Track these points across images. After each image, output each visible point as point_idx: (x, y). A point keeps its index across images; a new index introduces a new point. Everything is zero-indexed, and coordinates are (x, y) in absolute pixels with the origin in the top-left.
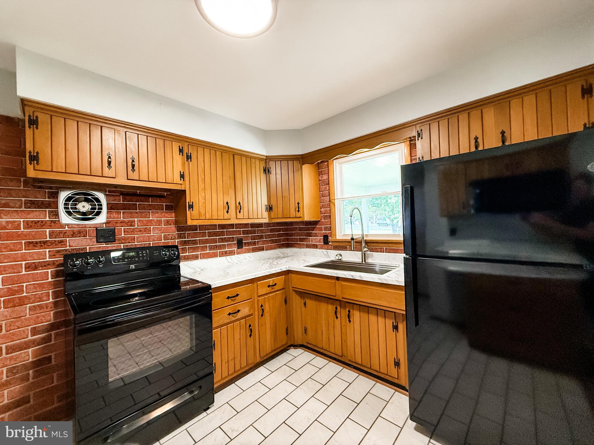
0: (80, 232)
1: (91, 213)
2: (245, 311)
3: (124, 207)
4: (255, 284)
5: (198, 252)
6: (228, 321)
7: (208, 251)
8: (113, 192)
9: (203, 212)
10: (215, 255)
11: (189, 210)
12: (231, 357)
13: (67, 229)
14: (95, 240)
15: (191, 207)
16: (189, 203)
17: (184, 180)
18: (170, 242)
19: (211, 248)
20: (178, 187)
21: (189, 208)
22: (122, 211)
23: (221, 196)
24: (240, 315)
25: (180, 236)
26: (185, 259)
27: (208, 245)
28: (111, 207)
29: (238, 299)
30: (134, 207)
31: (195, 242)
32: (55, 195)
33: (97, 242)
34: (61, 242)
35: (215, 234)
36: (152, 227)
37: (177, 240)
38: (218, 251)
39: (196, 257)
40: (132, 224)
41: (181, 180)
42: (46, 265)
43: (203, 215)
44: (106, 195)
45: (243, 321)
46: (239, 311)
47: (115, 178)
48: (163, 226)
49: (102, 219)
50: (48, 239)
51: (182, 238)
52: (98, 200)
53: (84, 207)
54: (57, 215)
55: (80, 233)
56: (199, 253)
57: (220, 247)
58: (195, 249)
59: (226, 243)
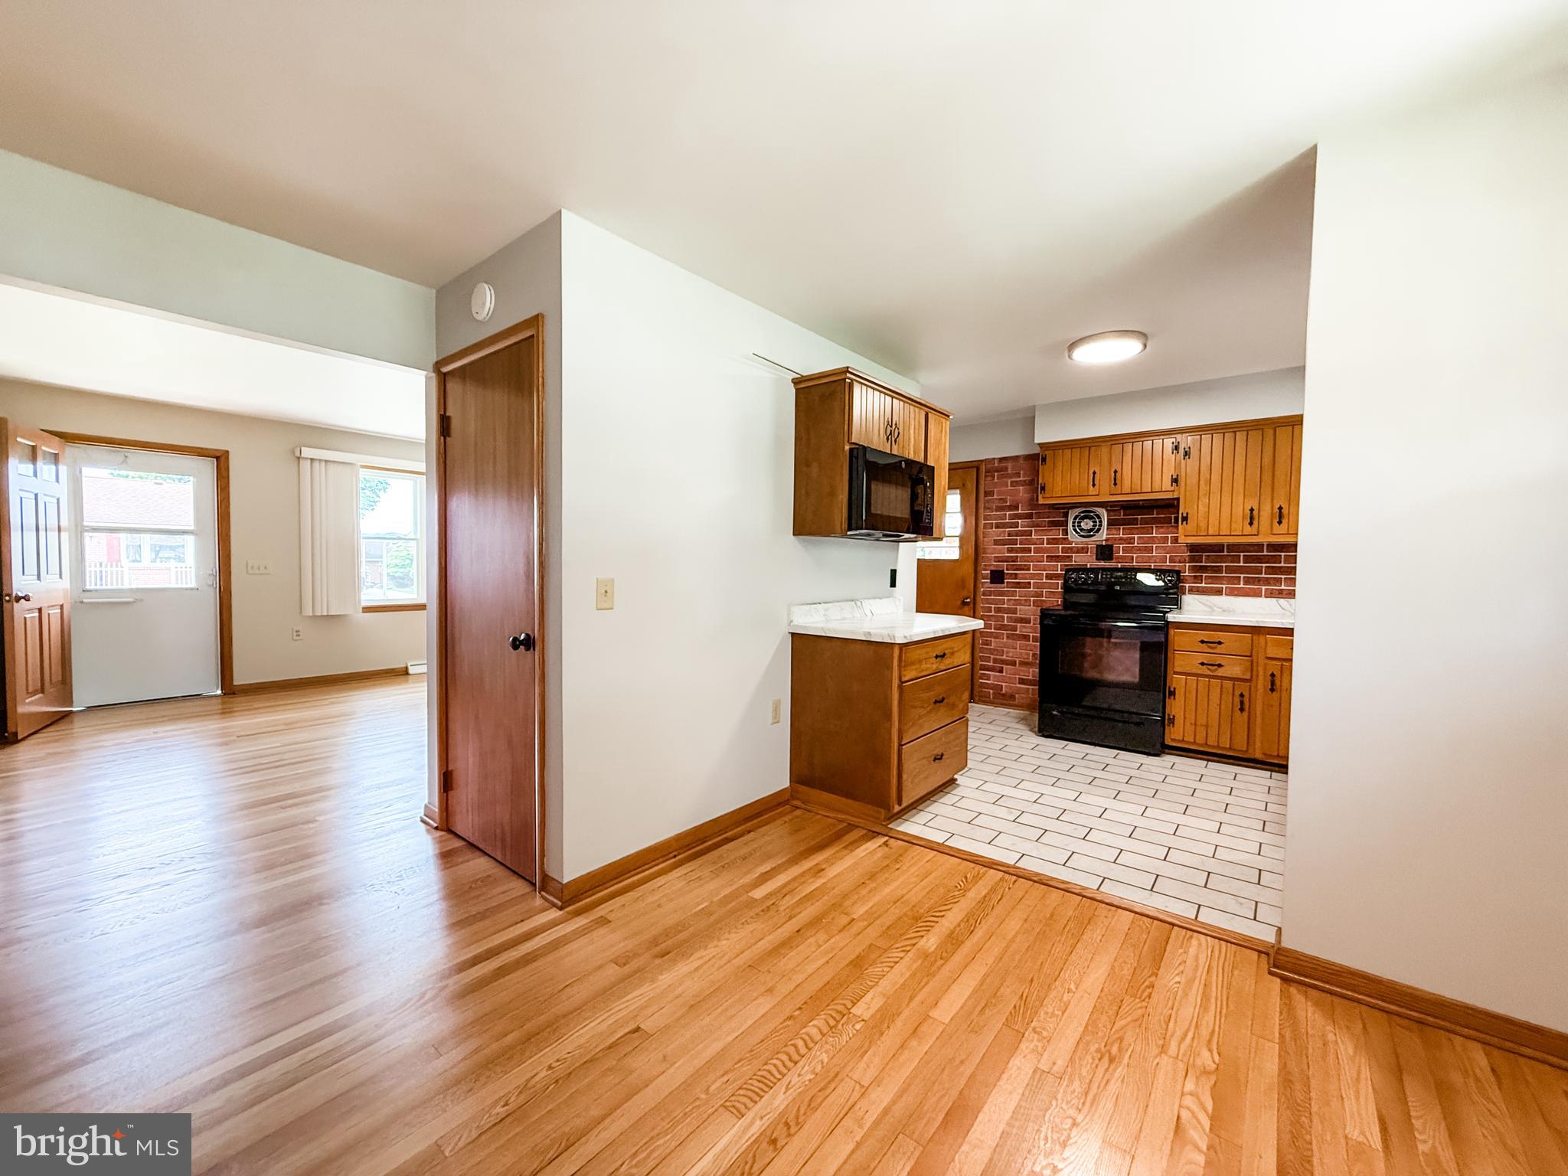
0: (1083, 548)
1: (1091, 530)
2: (1234, 669)
3: (1124, 522)
5: (1221, 584)
6: (1199, 672)
7: (1242, 586)
8: (1115, 506)
9: (1203, 525)
10: (1257, 594)
11: (1182, 524)
12: (1202, 720)
13: (1073, 545)
14: (1094, 557)
15: (1185, 519)
16: (1182, 514)
17: (1177, 485)
18: (1177, 566)
19: (1247, 581)
20: (1169, 496)
21: (1182, 521)
22: (1121, 527)
24: (1220, 672)
25: (1192, 559)
26: (1198, 591)
27: (1242, 576)
28: (1111, 523)
29: (1220, 649)
30: (1134, 522)
31: (1219, 570)
32: (1066, 515)
33: (1097, 559)
34: (1068, 557)
35: (1259, 560)
36: (1154, 546)
37: (1187, 565)
38: (1264, 588)
39: (1219, 592)
40: (1131, 541)
41: (1172, 485)
42: (1057, 577)
43: (1202, 529)
44: (1107, 510)
45: (1229, 684)
46: (1220, 666)
47: (1098, 495)
48: (1169, 544)
49: (1103, 535)
50: (1060, 554)
51: (1197, 562)
52: (1098, 517)
53: (1087, 524)
54: (1066, 532)
55: (1084, 550)
56: (1224, 586)
57: (1267, 582)
58: (1219, 580)
59: (1283, 577)
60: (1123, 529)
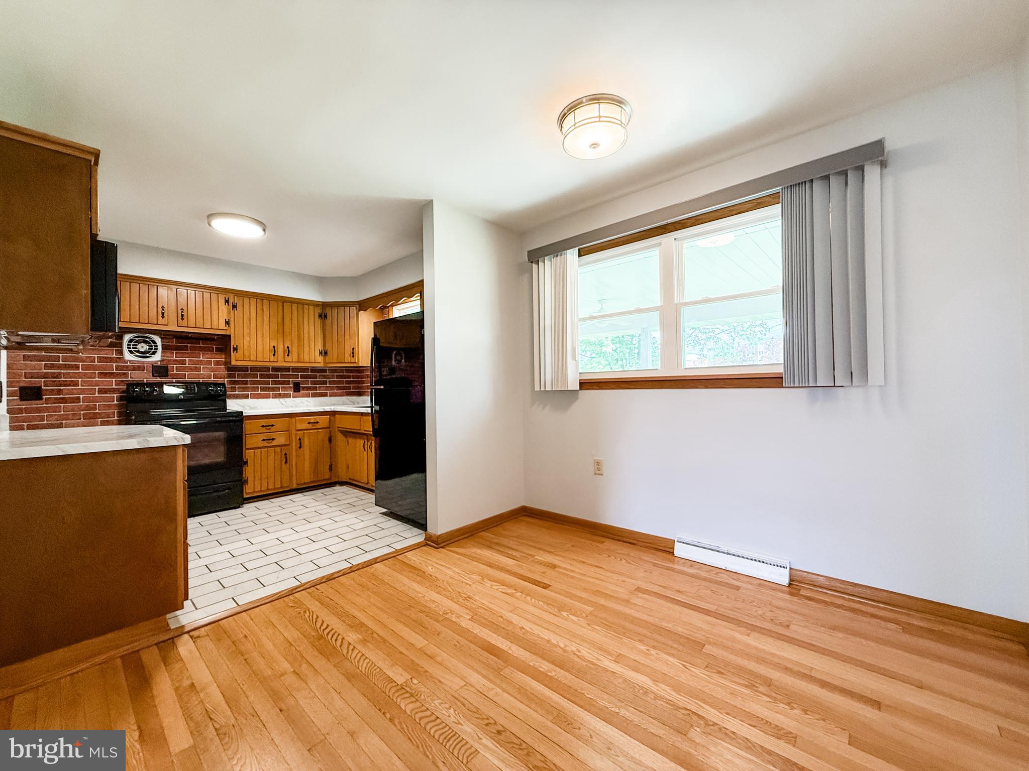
0: (139, 367)
1: (148, 352)
2: (280, 440)
3: (177, 348)
4: (294, 420)
5: (248, 392)
6: (262, 445)
7: (259, 392)
8: (168, 335)
9: (247, 354)
10: (268, 397)
11: (233, 352)
13: (129, 364)
14: (151, 374)
15: (235, 349)
16: (233, 346)
17: (229, 326)
18: (220, 381)
19: (263, 389)
20: (224, 333)
22: (175, 352)
23: (267, 340)
24: (274, 443)
25: (229, 376)
26: (234, 397)
27: (259, 386)
28: (164, 348)
29: (273, 429)
30: (186, 348)
31: (246, 383)
32: (120, 338)
33: (153, 376)
34: (124, 374)
35: (269, 376)
36: (202, 366)
37: (226, 380)
38: (271, 393)
39: (246, 397)
40: (183, 362)
41: (226, 326)
42: (113, 391)
43: (247, 357)
44: (161, 338)
45: (278, 449)
46: (273, 439)
47: (167, 325)
48: (213, 366)
49: (157, 357)
50: (115, 371)
51: (232, 378)
52: (154, 342)
53: (143, 347)
54: (121, 353)
55: (139, 368)
56: (249, 393)
57: (273, 389)
58: (244, 389)
59: (280, 386)
60: (176, 352)
